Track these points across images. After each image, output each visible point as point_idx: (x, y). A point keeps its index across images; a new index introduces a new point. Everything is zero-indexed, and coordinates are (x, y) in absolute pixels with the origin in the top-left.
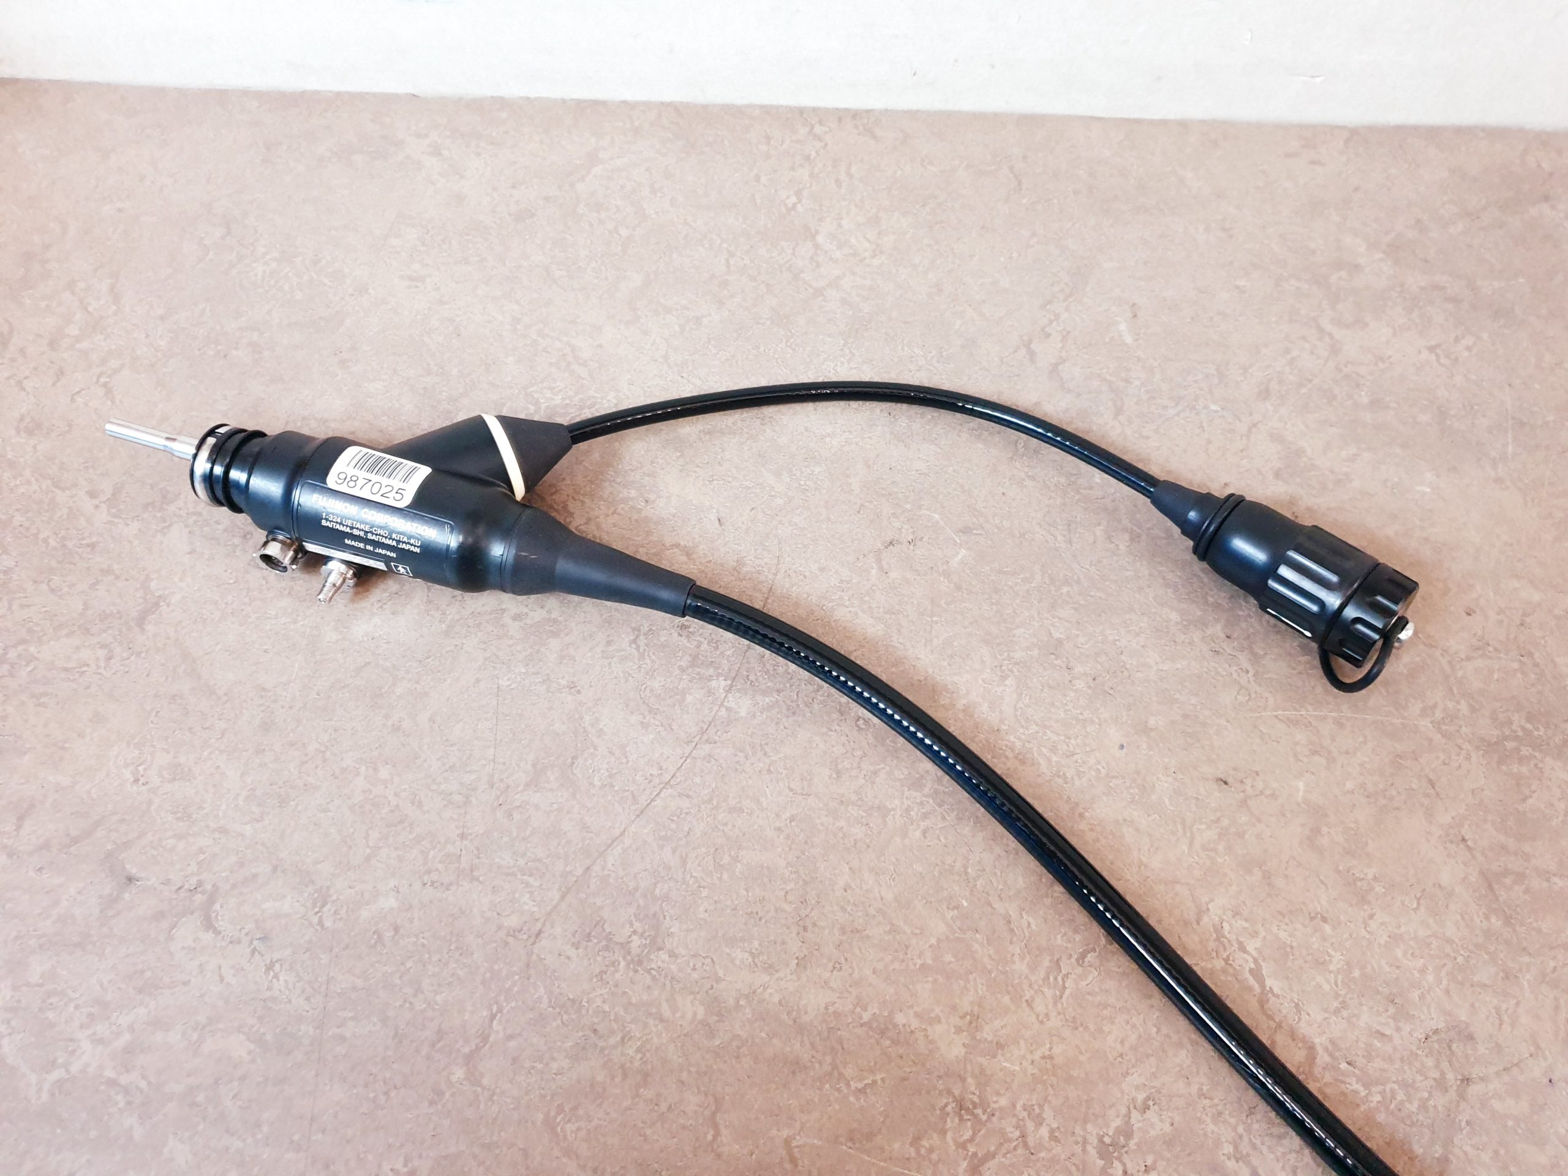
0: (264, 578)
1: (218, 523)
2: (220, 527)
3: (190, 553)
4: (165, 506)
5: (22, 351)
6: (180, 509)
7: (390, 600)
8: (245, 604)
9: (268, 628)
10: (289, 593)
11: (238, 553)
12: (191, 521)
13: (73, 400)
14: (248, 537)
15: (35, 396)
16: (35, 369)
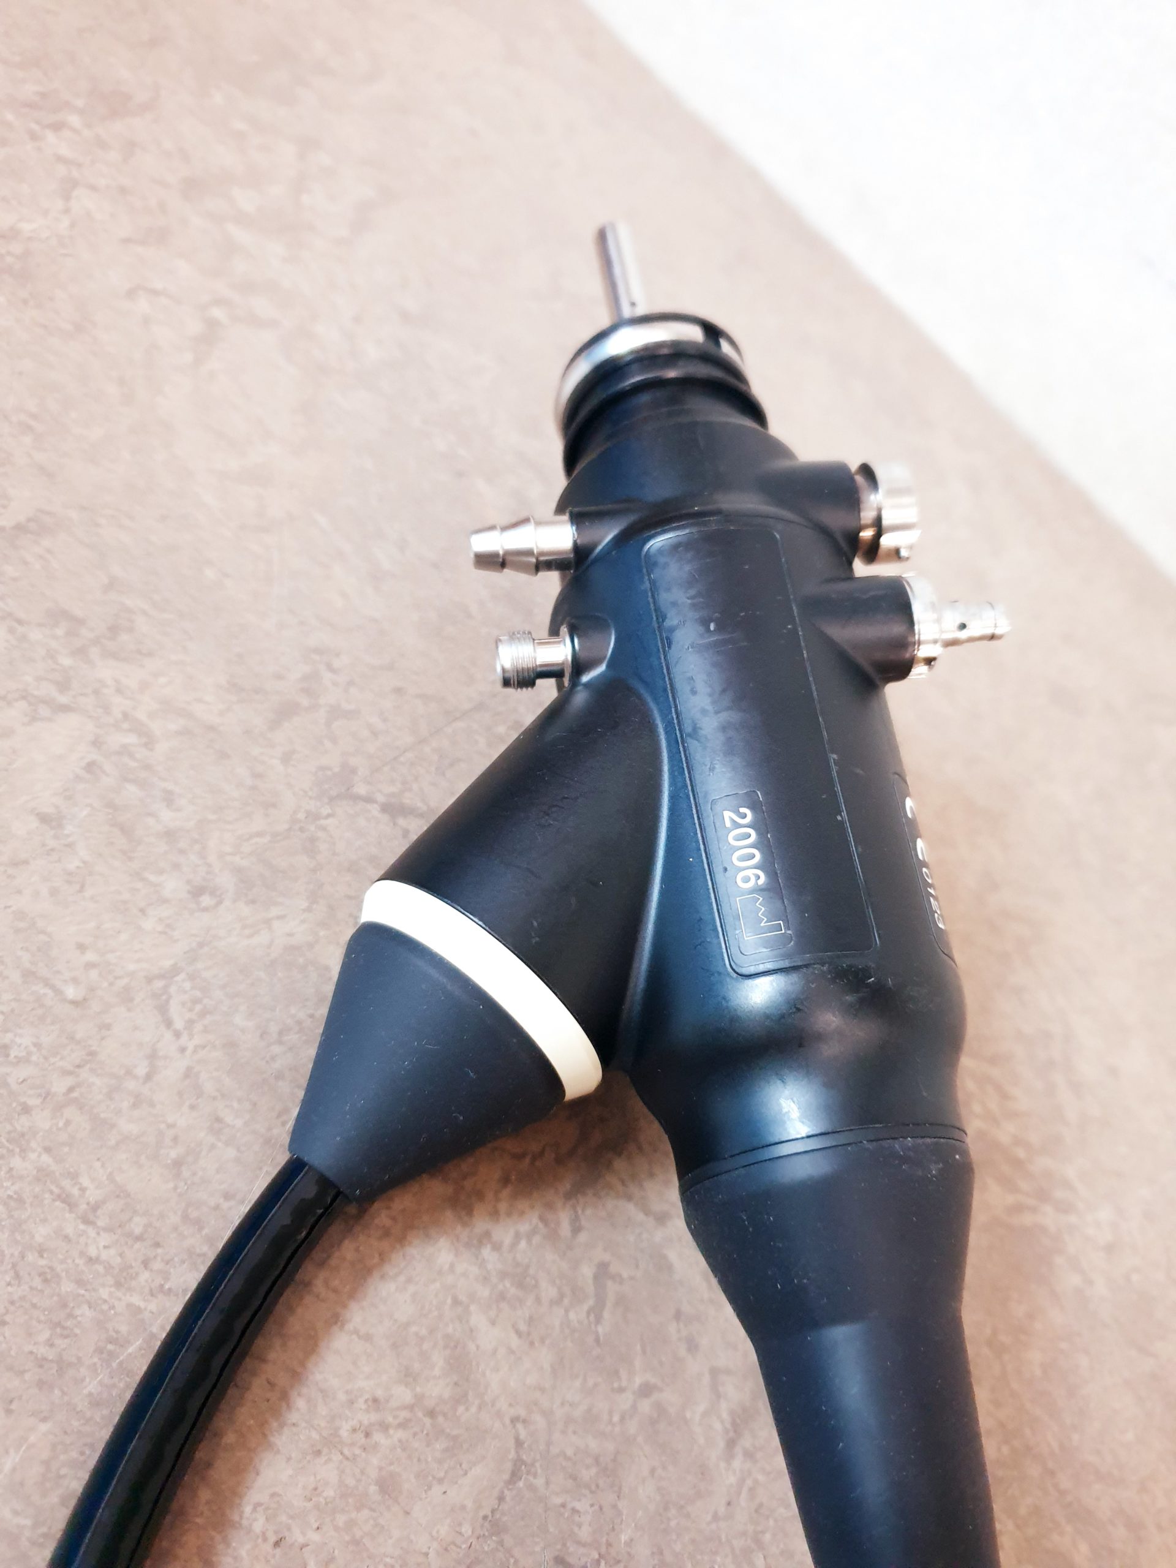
0: (153, 1056)
1: (169, 799)
2: (167, 816)
3: (44, 819)
4: (94, 652)
5: (131, 147)
6: (119, 691)
7: (403, 1425)
8: (47, 1096)
9: (41, 1233)
10: (178, 1164)
11: (148, 924)
12: (116, 739)
13: (131, 294)
14: (206, 900)
15: (73, 225)
16: (123, 190)
